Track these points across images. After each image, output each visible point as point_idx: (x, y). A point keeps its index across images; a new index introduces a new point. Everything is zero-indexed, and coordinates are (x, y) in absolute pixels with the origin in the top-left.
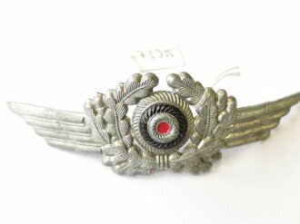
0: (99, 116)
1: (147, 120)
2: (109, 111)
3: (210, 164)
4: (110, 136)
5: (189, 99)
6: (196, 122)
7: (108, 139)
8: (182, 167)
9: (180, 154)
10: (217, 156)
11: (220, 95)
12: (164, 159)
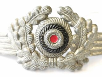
0: (16, 31)
1: (43, 34)
2: (21, 28)
3: (82, 65)
4: (22, 44)
5: (70, 23)
6: (74, 38)
7: (20, 47)
8: (65, 66)
9: (64, 58)
10: (86, 60)
11: (88, 22)
12: (54, 60)
